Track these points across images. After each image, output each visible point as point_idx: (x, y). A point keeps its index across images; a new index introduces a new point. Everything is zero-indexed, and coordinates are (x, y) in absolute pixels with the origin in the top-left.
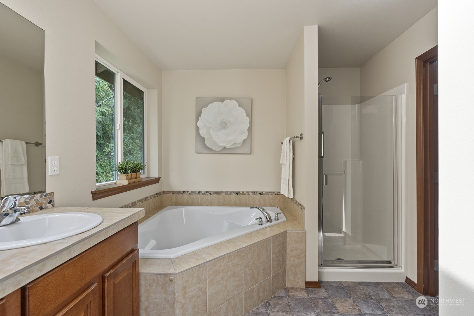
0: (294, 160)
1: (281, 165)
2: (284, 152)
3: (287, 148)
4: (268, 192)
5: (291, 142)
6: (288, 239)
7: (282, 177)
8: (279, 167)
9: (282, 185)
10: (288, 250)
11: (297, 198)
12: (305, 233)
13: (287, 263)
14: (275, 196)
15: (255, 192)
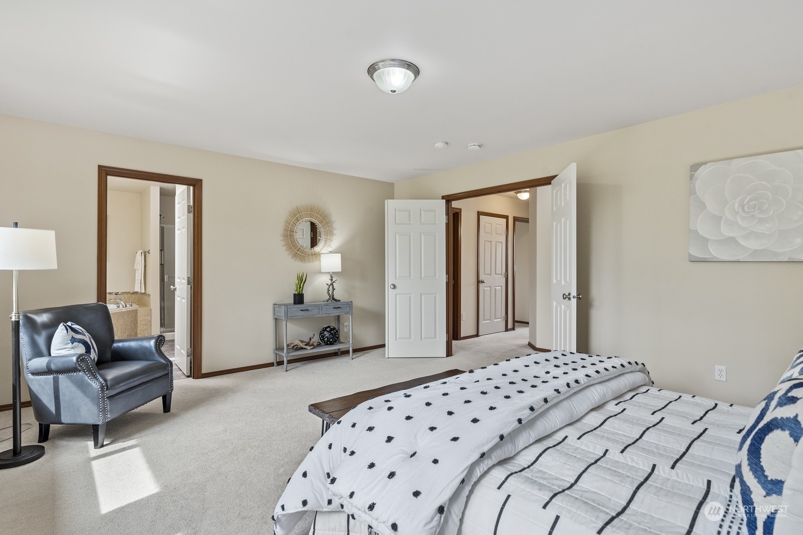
0: (145, 266)
1: (135, 270)
2: (137, 261)
3: (139, 258)
4: (123, 293)
5: (143, 253)
6: (139, 315)
7: (136, 279)
8: (134, 271)
9: (136, 285)
10: (138, 321)
11: (147, 292)
12: (151, 309)
13: (138, 329)
14: (130, 295)
15: (110, 293)
